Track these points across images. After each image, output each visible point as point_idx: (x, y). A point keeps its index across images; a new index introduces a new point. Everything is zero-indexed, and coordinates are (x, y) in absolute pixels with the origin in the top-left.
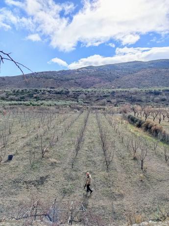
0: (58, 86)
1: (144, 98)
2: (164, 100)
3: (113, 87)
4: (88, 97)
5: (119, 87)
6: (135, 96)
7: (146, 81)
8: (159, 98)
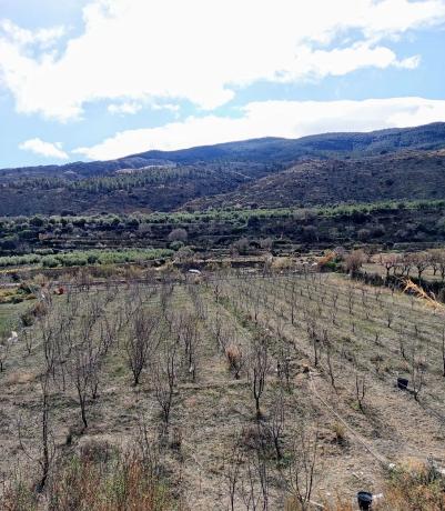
0: (84, 208)
1: (334, 232)
2: (378, 234)
3: (238, 206)
4: (193, 236)
5: (254, 207)
6: (310, 227)
7: (316, 189)
8: (368, 231)
